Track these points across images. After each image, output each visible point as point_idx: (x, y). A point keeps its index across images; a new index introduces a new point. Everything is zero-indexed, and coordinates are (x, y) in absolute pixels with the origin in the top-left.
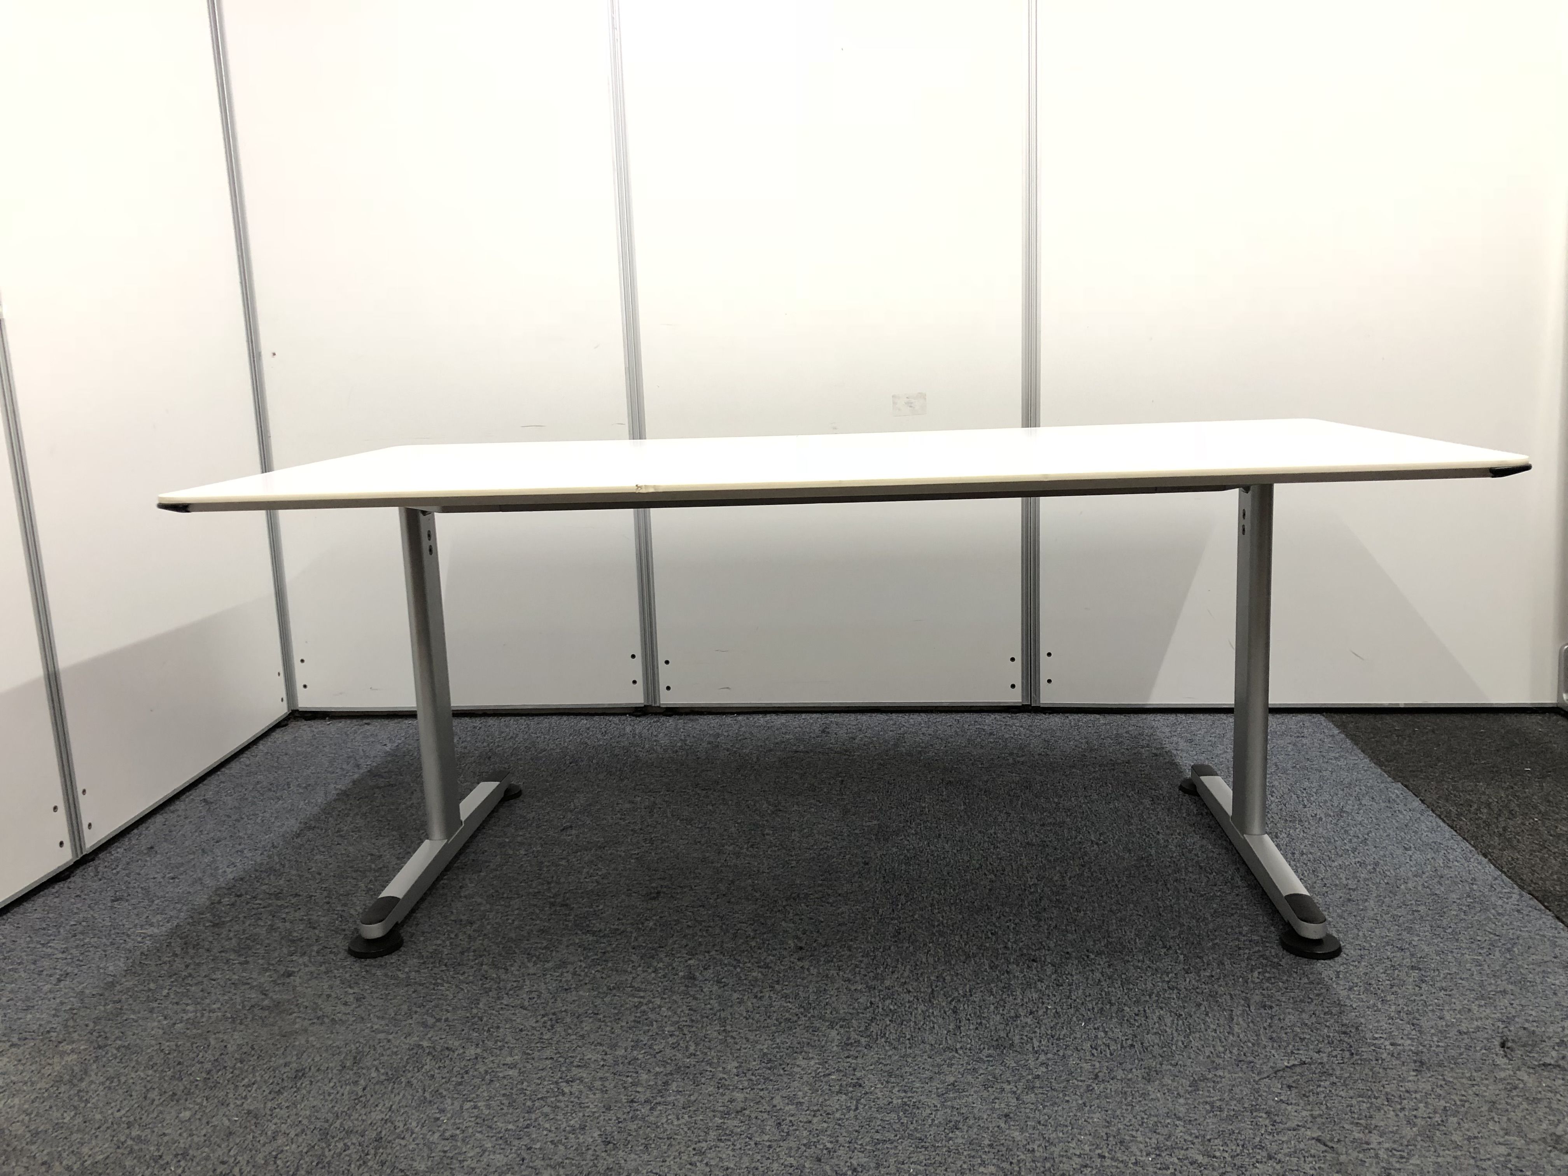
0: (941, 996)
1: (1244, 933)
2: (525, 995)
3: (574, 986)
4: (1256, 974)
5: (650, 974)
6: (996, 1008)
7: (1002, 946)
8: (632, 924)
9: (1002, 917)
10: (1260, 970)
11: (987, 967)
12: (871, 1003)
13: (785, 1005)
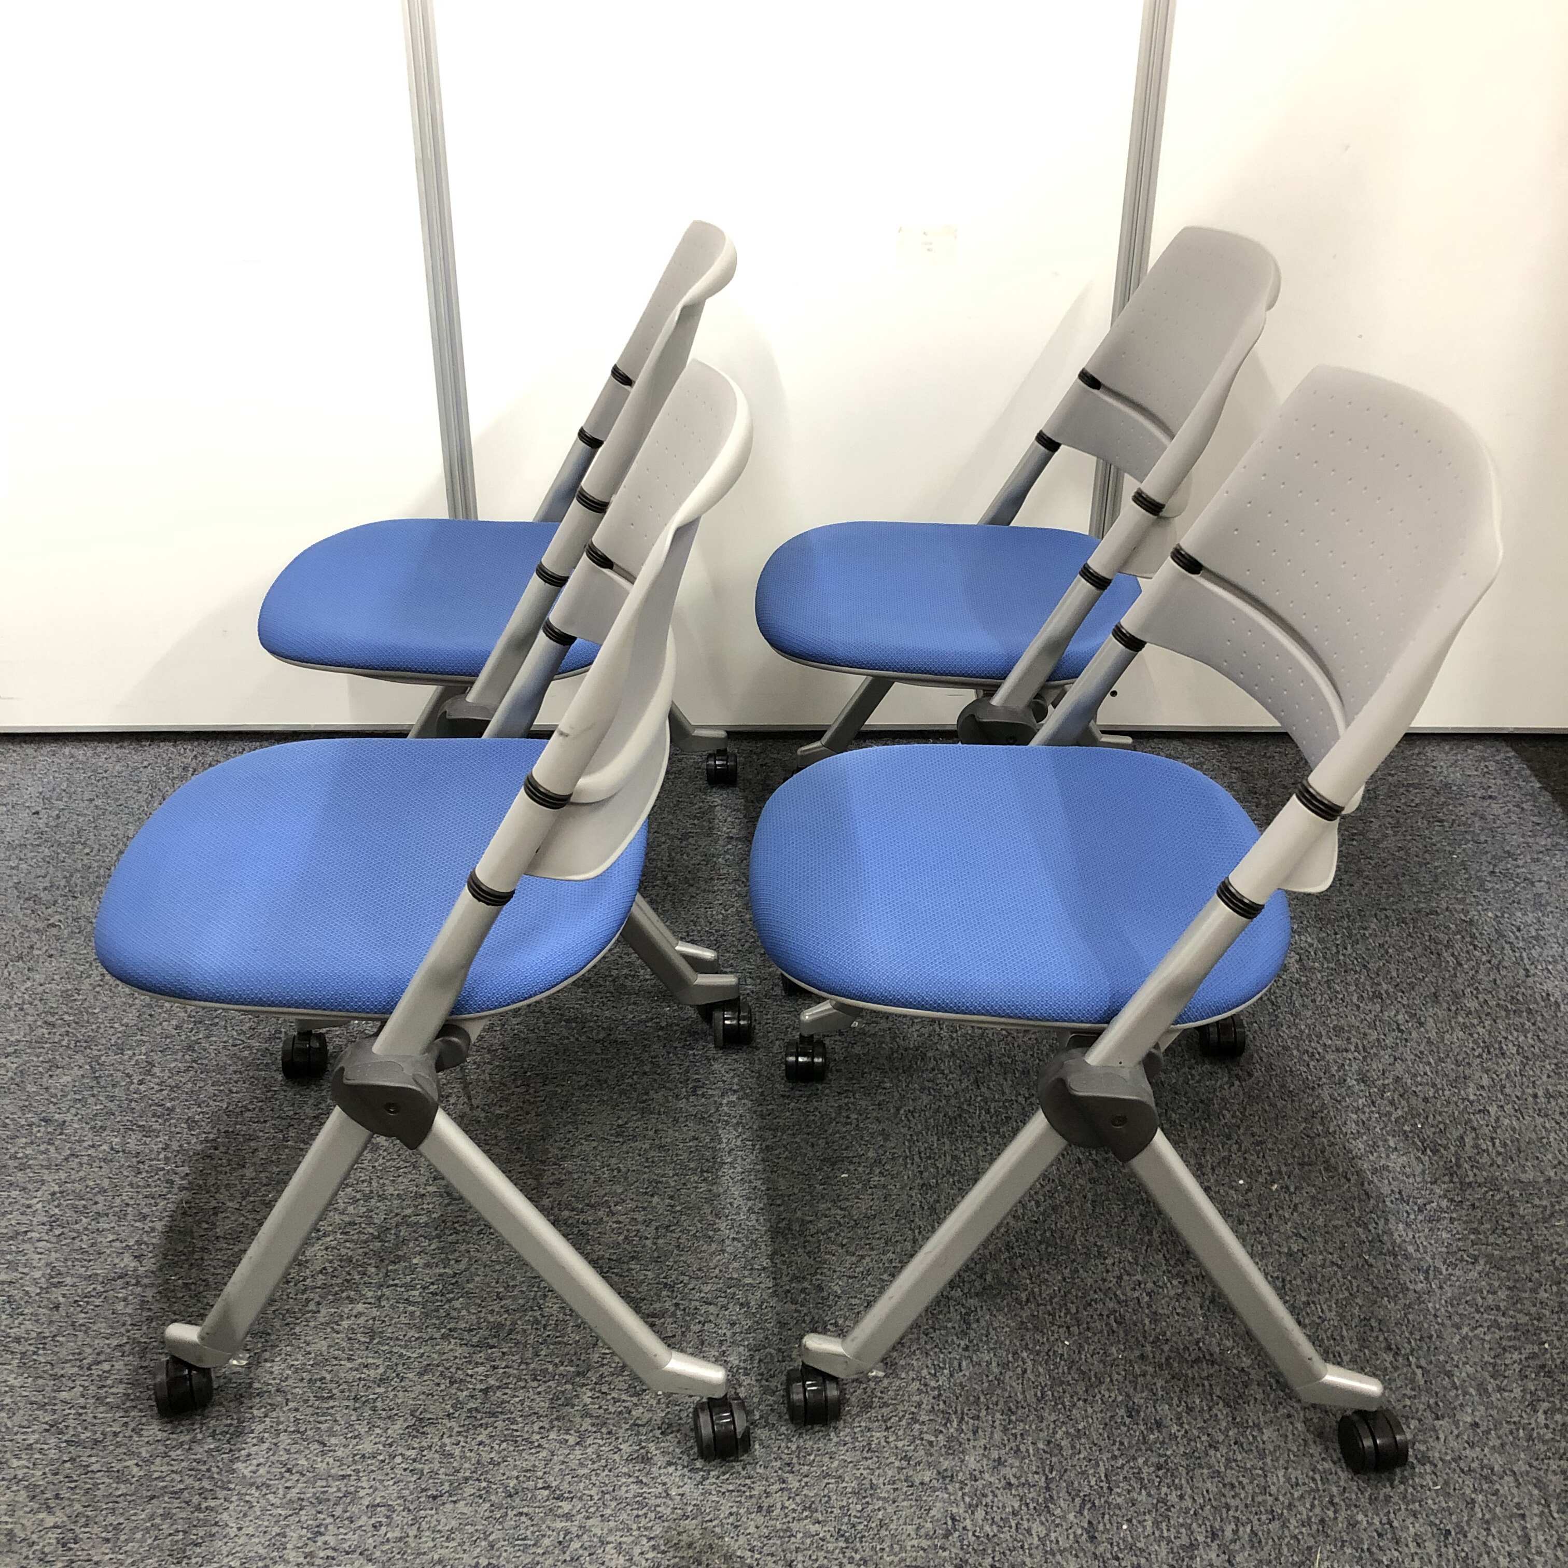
0: (1063, 1494)
1: (1502, 1305)
2: (364, 1518)
3: (446, 1487)
4: (1540, 1414)
5: (572, 1448)
6: (1156, 1524)
7: (1137, 1353)
8: (523, 1310)
9: (1125, 1278)
10: (1546, 1405)
11: (1122, 1412)
12: (953, 1519)
13: (814, 1528)
